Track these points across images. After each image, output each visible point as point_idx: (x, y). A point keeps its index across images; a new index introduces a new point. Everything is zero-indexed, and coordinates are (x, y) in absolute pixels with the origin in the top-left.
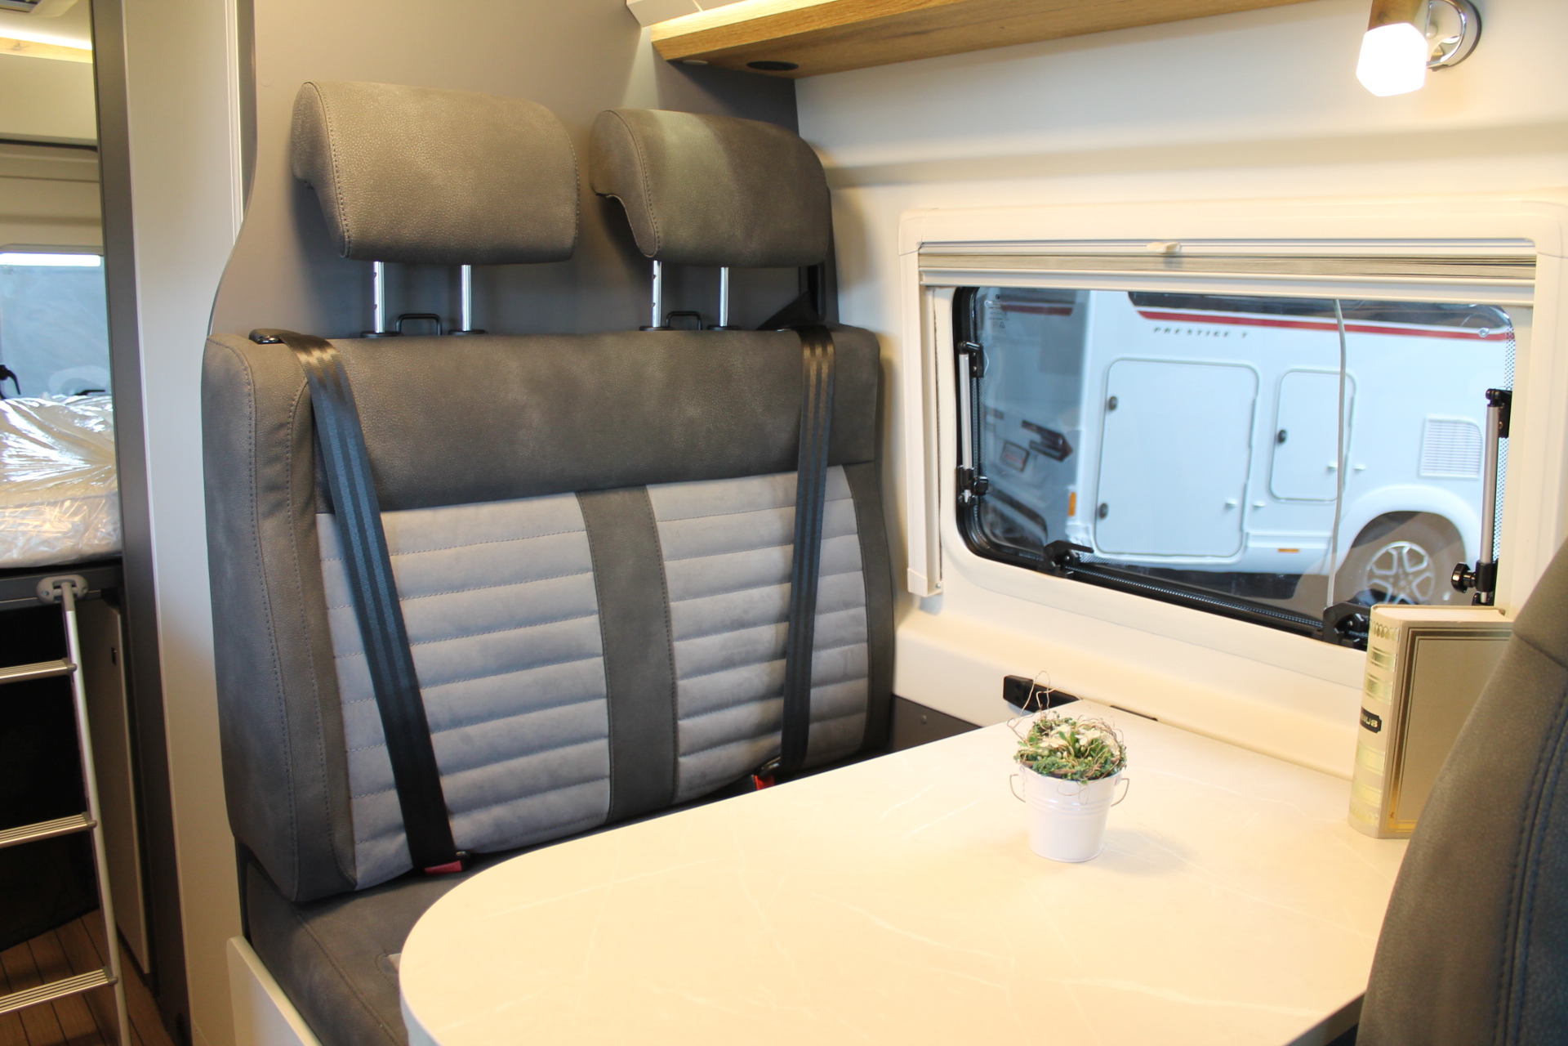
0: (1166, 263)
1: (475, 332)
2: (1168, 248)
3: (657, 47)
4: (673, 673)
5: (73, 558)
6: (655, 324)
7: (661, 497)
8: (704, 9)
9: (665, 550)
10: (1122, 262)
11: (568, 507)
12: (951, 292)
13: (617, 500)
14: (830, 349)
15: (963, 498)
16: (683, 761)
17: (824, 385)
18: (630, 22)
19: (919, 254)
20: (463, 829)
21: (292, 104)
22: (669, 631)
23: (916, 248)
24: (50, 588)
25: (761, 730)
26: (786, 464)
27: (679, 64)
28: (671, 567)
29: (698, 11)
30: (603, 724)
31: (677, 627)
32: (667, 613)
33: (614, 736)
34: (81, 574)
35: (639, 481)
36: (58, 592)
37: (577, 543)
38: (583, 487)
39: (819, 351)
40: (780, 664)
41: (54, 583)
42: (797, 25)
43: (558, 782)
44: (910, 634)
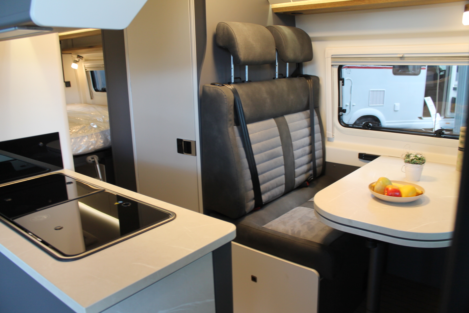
0: (400, 59)
1: (249, 81)
2: (403, 55)
3: (273, 9)
4: (294, 159)
5: (93, 151)
6: (277, 77)
7: (288, 118)
8: (293, 2)
9: (290, 130)
10: (389, 59)
11: (272, 121)
12: (338, 66)
13: (280, 119)
14: (311, 80)
15: (340, 114)
16: (296, 179)
17: (312, 89)
18: (268, 3)
19: (332, 58)
20: (264, 198)
21: (215, 27)
22: (293, 149)
23: (330, 56)
24: (91, 159)
25: (308, 170)
26: (307, 108)
27: (276, 13)
28: (292, 134)
29: (291, 2)
30: (283, 171)
31: (294, 148)
32: (292, 145)
33: (285, 174)
34: (97, 155)
35: (283, 114)
36: (93, 160)
37: (276, 130)
38: (275, 116)
39: (309, 80)
40: (310, 155)
41: (91, 157)
42: (320, 7)
43: (278, 186)
44: (328, 146)
